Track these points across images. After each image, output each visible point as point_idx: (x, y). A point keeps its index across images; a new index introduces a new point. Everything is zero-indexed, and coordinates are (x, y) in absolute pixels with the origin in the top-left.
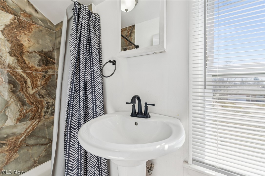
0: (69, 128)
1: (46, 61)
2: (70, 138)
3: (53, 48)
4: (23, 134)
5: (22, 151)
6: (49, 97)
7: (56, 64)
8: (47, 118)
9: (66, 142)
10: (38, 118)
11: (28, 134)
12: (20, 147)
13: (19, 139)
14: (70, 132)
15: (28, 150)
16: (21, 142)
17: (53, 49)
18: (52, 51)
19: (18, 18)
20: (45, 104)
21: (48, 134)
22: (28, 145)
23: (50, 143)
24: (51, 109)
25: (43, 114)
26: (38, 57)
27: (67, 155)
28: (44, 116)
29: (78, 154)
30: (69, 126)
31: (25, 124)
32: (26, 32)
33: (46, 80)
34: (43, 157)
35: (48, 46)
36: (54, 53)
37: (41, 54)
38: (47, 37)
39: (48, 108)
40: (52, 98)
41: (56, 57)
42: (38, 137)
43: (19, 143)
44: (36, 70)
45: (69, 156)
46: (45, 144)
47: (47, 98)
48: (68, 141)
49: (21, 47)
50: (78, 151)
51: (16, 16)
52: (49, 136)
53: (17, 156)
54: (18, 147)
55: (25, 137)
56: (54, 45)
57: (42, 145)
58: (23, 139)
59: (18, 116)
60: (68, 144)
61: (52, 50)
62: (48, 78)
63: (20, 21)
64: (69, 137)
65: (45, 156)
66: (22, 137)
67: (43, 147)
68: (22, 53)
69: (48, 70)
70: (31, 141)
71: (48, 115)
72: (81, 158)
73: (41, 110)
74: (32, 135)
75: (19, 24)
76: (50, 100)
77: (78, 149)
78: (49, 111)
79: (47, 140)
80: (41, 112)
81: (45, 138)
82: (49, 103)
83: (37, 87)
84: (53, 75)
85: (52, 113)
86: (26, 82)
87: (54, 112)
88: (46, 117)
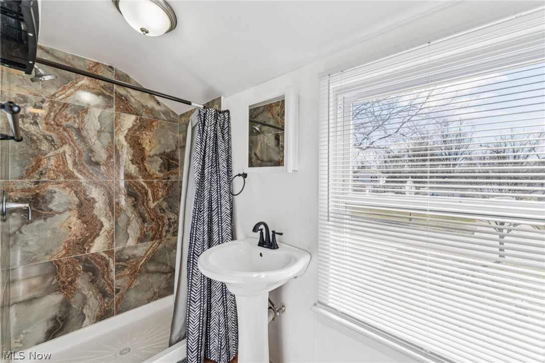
0: (192, 254)
1: (168, 165)
2: (193, 266)
3: (176, 146)
4: (143, 257)
5: (142, 278)
6: (171, 211)
7: (179, 167)
8: (169, 239)
9: (188, 269)
10: (159, 239)
11: (148, 257)
12: (140, 272)
13: (139, 262)
14: (194, 258)
15: (148, 278)
16: (141, 266)
17: (177, 148)
18: (175, 151)
19: (140, 118)
20: (166, 221)
21: (170, 260)
22: (148, 272)
23: (171, 272)
24: (173, 227)
25: (164, 234)
26: (159, 161)
27: (190, 283)
28: (166, 236)
29: (201, 284)
30: (192, 251)
31: (145, 246)
32: (147, 133)
33: (167, 190)
34: (164, 289)
35: (171, 145)
36: (177, 153)
37: (163, 157)
38: (169, 133)
39: (170, 226)
40: (175, 213)
41: (179, 158)
42: (159, 263)
43: (139, 267)
44: (157, 178)
45: (191, 285)
46: (166, 273)
47: (169, 213)
48: (191, 269)
49: (143, 151)
50: (201, 281)
51: (138, 115)
52: (170, 263)
53: (136, 283)
54: (138, 272)
55: (145, 260)
56: (178, 142)
57: (163, 273)
58: (143, 263)
59: (138, 235)
60: (191, 271)
61: (175, 149)
62: (170, 187)
63: (141, 120)
64: (191, 264)
65: (166, 288)
66: (142, 260)
67: (164, 276)
68: (143, 159)
69: (171, 176)
70: (151, 268)
71: (169, 236)
72: (204, 289)
73: (162, 229)
74: (152, 259)
75: (141, 124)
76: (172, 216)
77: (201, 279)
78: (171, 230)
79: (168, 268)
80: (161, 231)
81: (166, 265)
82: (171, 219)
83: (158, 199)
84: (176, 182)
85: (174, 233)
86: (147, 194)
87: (177, 231)
88: (167, 237)
